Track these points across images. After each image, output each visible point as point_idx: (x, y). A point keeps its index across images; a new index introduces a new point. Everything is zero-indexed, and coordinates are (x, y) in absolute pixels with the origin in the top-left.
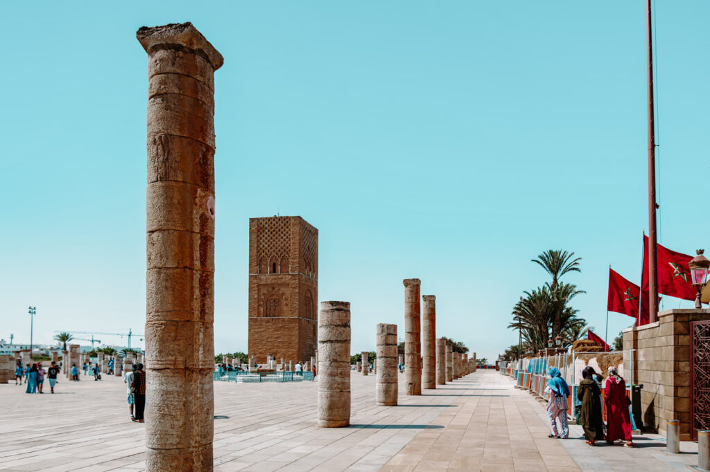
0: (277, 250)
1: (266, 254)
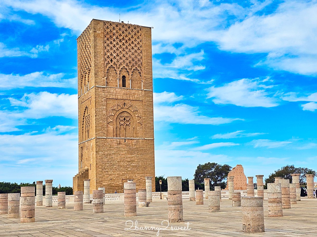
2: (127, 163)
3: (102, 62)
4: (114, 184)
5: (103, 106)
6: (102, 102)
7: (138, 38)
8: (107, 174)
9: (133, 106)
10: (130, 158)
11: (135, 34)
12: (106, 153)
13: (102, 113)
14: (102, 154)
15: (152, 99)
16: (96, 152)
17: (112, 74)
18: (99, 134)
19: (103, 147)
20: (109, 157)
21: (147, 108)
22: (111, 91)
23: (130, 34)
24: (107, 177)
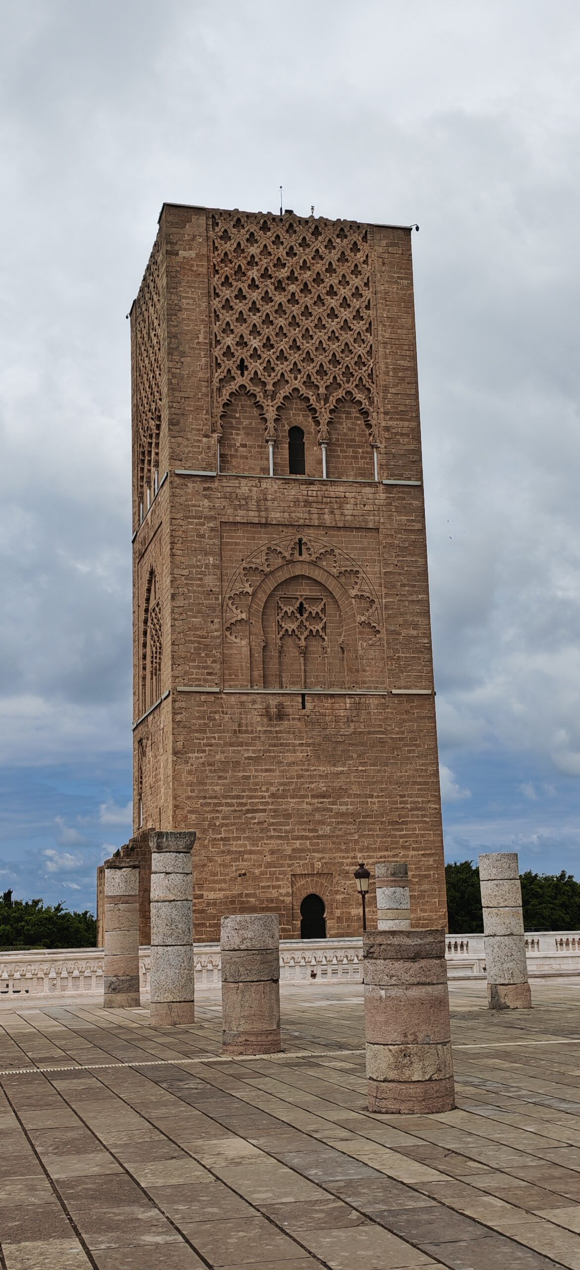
0: (311, 368)
1: (256, 379)
2: (316, 801)
3: (201, 375)
4: (254, 895)
5: (206, 555)
6: (203, 536)
7: (356, 272)
8: (223, 852)
9: (337, 551)
10: (326, 776)
11: (343, 258)
12: (218, 757)
13: (200, 586)
14: (202, 760)
15: (419, 522)
16: (175, 753)
17: (246, 422)
18: (186, 673)
19: (204, 732)
20: (232, 777)
21: (398, 561)
22: (238, 491)
23: (322, 258)
24: (225, 866)
